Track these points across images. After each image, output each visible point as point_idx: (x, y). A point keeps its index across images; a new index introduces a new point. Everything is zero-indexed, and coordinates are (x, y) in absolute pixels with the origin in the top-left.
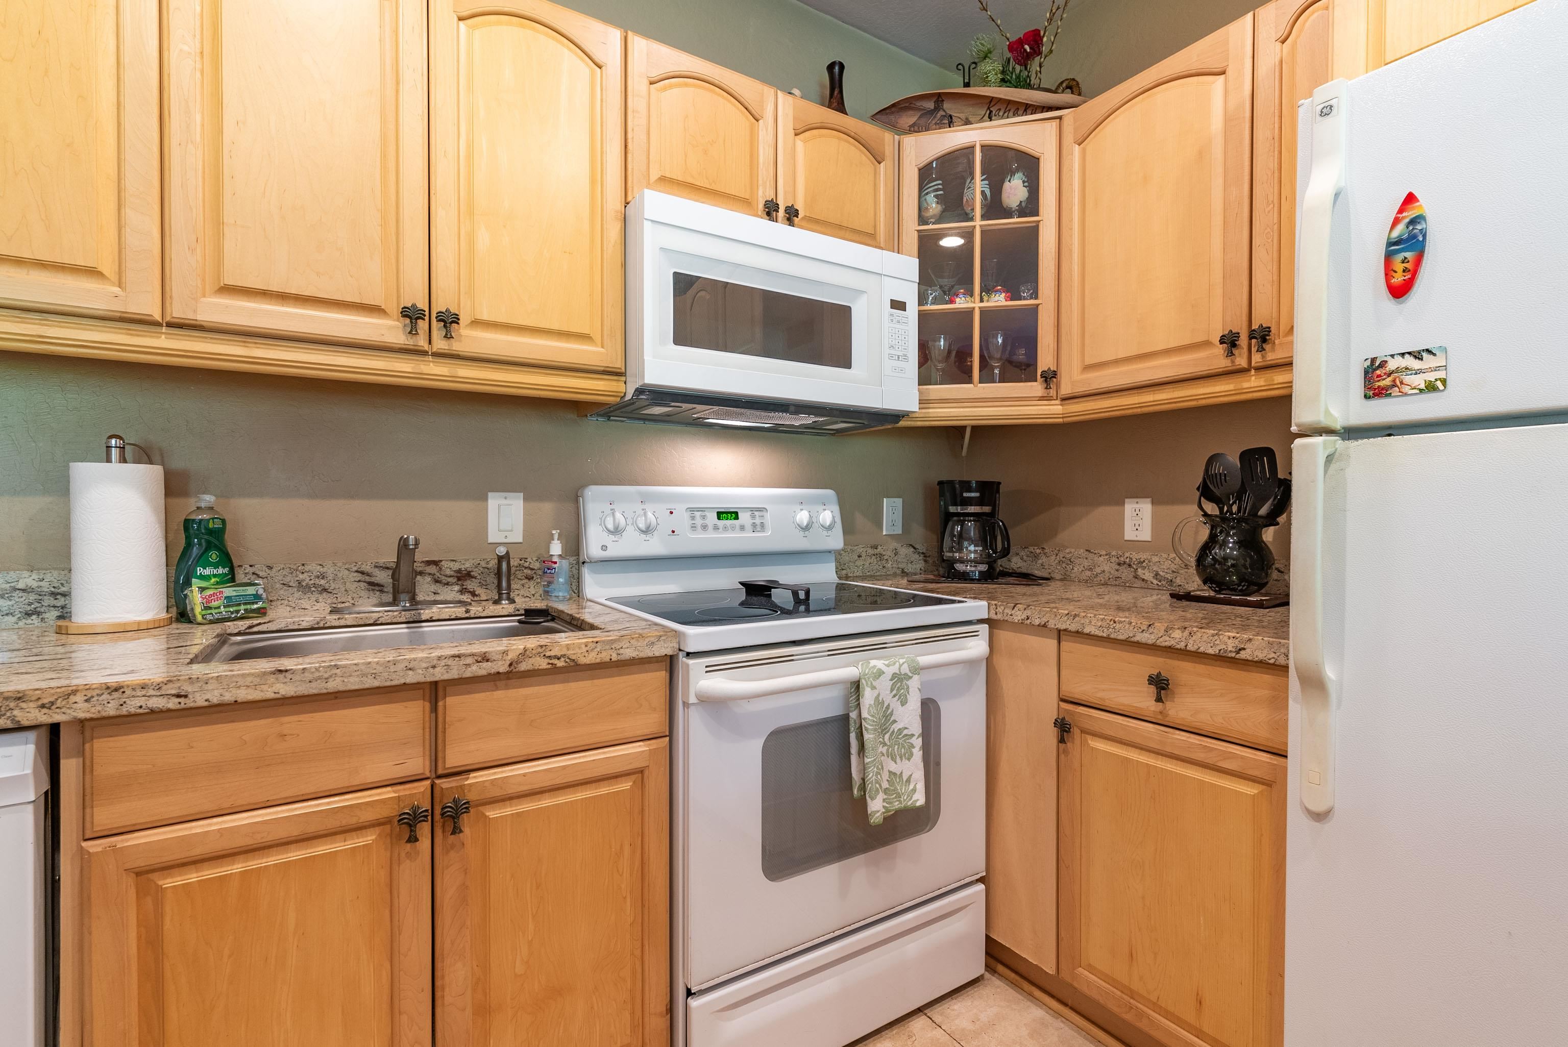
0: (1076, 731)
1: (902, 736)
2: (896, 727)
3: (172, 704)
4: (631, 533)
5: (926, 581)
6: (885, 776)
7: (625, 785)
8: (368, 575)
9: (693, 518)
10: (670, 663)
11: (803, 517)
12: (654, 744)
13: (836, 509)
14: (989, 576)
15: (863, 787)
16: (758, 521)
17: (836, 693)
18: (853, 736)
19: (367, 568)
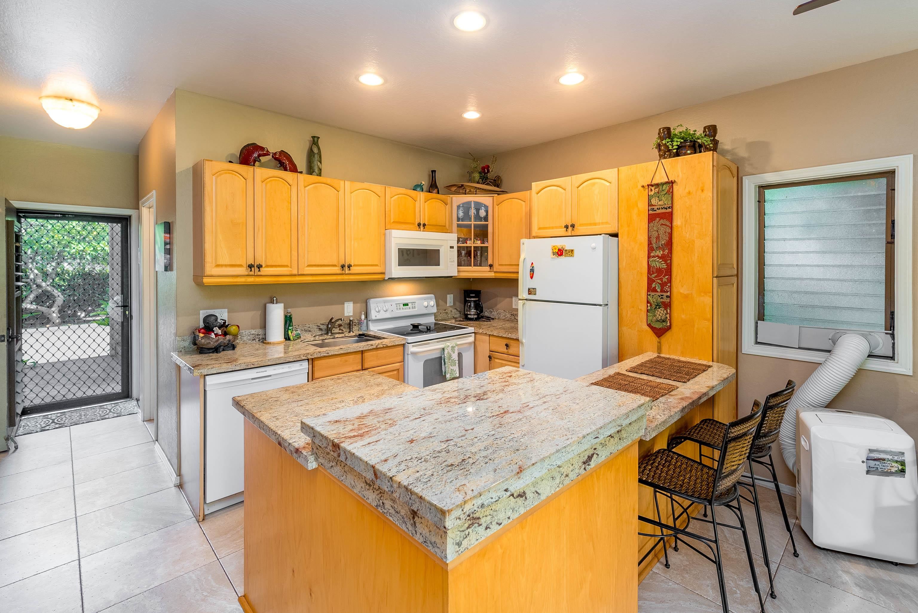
0: (493, 358)
1: (453, 361)
2: (452, 359)
3: (327, 355)
4: (382, 312)
5: (460, 321)
6: (450, 370)
7: (395, 372)
8: (319, 326)
9: (397, 306)
10: (404, 345)
11: (426, 304)
12: (401, 363)
13: (435, 300)
14: (477, 319)
15: (445, 372)
16: (413, 306)
17: (438, 351)
18: (443, 361)
19: (319, 325)
